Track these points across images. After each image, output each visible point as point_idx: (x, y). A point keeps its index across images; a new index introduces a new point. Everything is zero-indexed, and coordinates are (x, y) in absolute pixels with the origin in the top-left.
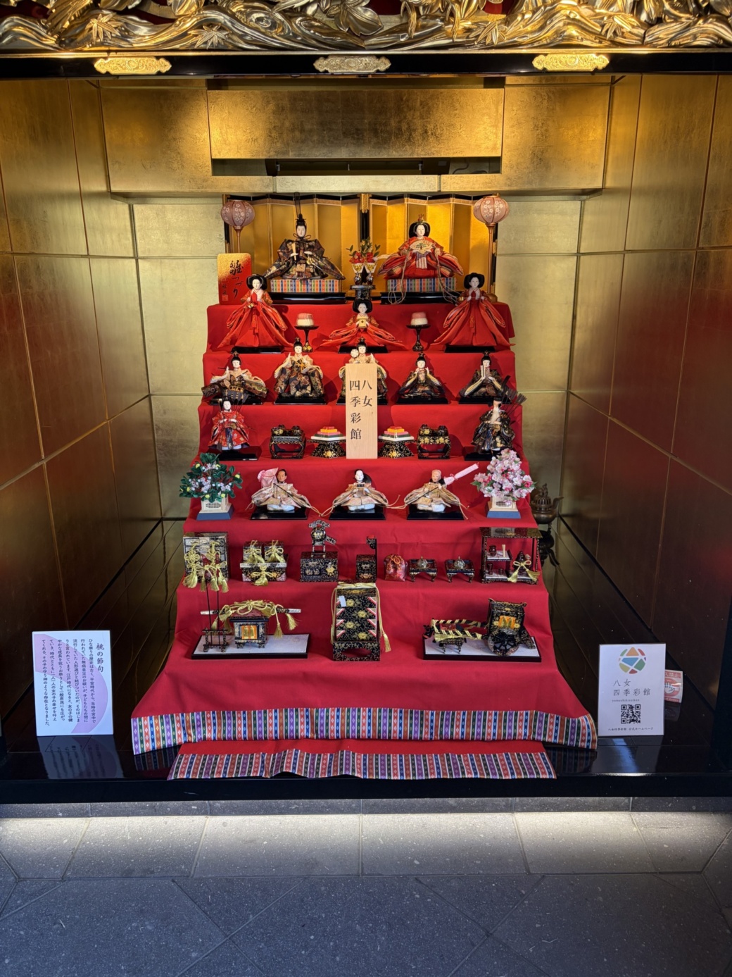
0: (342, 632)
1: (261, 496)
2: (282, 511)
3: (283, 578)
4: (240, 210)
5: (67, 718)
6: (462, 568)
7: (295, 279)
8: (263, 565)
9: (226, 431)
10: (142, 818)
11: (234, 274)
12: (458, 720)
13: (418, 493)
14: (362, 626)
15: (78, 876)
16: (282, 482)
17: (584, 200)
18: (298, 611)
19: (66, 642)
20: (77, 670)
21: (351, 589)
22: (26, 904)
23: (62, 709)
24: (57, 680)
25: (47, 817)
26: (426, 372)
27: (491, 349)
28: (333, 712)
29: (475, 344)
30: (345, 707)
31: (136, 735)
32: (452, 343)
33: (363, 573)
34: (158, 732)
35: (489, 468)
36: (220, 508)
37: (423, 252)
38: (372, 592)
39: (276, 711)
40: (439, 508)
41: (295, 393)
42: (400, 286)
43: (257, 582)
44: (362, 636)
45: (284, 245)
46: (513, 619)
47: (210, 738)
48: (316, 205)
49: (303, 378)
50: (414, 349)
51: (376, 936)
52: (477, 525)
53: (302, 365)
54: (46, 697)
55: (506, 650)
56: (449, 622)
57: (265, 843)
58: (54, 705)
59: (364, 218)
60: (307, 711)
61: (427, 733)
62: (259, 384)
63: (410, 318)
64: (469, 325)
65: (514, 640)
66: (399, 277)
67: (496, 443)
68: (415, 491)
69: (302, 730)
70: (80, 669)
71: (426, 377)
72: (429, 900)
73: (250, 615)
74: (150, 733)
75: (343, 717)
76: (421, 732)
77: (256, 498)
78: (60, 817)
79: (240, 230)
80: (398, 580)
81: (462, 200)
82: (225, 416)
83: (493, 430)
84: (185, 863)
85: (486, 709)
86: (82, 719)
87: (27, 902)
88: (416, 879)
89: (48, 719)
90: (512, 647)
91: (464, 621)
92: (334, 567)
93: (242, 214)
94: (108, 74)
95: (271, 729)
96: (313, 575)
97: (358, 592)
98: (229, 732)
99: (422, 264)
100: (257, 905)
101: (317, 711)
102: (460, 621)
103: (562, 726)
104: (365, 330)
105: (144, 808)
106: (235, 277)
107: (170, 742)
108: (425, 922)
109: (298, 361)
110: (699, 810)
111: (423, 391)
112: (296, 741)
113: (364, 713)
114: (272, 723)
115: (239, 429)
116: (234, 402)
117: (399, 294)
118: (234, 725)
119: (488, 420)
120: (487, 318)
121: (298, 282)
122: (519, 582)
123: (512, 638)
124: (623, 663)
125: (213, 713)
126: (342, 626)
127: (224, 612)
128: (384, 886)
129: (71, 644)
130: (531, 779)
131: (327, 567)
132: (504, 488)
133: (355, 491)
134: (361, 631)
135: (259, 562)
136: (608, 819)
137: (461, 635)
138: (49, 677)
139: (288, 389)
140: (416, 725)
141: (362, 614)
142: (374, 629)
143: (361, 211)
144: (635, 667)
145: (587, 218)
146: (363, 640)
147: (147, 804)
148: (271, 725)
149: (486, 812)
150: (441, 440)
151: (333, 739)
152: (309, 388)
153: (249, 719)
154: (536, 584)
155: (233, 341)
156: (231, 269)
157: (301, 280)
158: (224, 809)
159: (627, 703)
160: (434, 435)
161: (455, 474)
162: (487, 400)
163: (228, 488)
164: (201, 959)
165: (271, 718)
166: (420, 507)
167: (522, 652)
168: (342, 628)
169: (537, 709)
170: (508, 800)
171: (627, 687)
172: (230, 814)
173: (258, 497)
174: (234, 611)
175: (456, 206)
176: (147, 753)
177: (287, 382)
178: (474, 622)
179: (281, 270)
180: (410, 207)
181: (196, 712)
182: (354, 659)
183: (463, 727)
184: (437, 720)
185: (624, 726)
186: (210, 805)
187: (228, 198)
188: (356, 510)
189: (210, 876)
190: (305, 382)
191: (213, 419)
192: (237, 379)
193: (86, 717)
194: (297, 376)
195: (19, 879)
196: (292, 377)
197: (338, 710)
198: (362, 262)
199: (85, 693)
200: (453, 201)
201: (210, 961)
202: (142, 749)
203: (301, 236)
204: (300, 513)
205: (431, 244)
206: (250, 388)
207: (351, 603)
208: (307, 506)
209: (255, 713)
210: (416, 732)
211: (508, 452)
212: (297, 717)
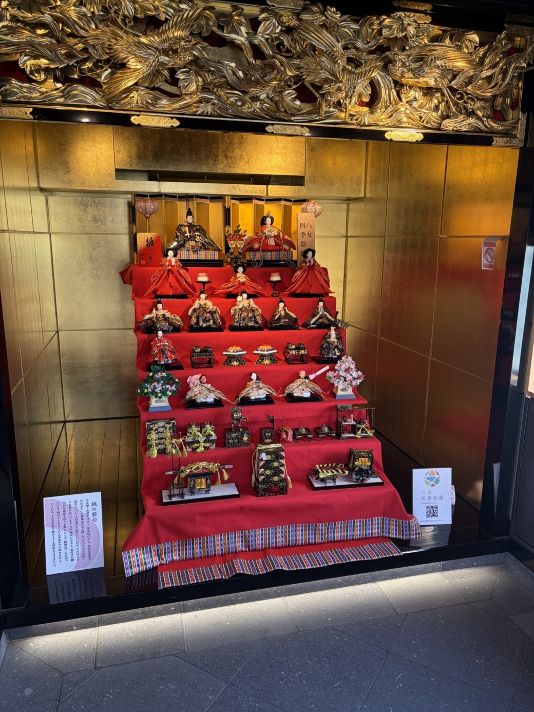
0: (263, 477)
1: (193, 393)
2: (206, 402)
3: (213, 447)
4: (151, 205)
5: (69, 559)
6: (327, 431)
7: (189, 251)
8: (202, 439)
9: (162, 351)
10: (136, 621)
11: (149, 247)
12: (338, 528)
13: (294, 386)
14: (276, 472)
15: (107, 665)
16: (204, 383)
17: (349, 204)
18: (231, 466)
19: (69, 503)
20: (77, 523)
21: (267, 449)
22: (76, 689)
23: (66, 553)
24: (62, 532)
25: (65, 632)
26: (285, 310)
27: (322, 295)
28: (259, 532)
29: (311, 292)
30: (267, 527)
31: (126, 563)
32: (297, 292)
33: (266, 439)
34: (141, 560)
35: (336, 367)
36: (164, 403)
37: (273, 234)
38: (281, 450)
39: (221, 535)
40: (307, 395)
41: (202, 325)
42: (258, 256)
43: (197, 450)
44: (276, 479)
45: (179, 228)
46: (367, 459)
47: (177, 560)
48: (195, 202)
49: (208, 315)
50: (272, 295)
51: (322, 665)
52: (333, 404)
53: (207, 307)
54: (54, 545)
55: (364, 480)
56: (325, 465)
57: (228, 623)
58: (60, 550)
59: (227, 212)
60: (242, 533)
61: (319, 539)
62: (177, 319)
63: (270, 276)
64: (308, 280)
65: (368, 473)
66: (258, 250)
67: (335, 352)
68: (291, 385)
69: (239, 547)
70: (79, 521)
71: (286, 313)
72: (346, 639)
73: (201, 472)
74: (136, 561)
75: (265, 534)
76: (315, 538)
77: (190, 395)
78: (74, 630)
79: (149, 217)
80: (289, 442)
81: (287, 202)
82: (161, 341)
83: (333, 345)
84: (179, 644)
85: (354, 519)
86: (81, 559)
87: (76, 687)
88: (333, 629)
89: (55, 561)
90: (367, 477)
91: (334, 464)
92: (248, 437)
93: (153, 207)
94: (139, 125)
95: (218, 548)
96: (234, 443)
97: (272, 450)
98: (190, 554)
99: (272, 242)
100: (239, 661)
101: (249, 532)
102: (332, 464)
103: (399, 526)
104: (243, 284)
105: (137, 614)
106: (150, 248)
107: (150, 566)
108: (348, 652)
109: (205, 304)
110: (478, 566)
111: (284, 322)
112: (236, 554)
113: (279, 529)
114: (218, 544)
115: (170, 349)
116: (164, 331)
117: (258, 261)
118: (193, 549)
119: (328, 338)
120: (319, 277)
121: (191, 253)
122: (362, 437)
123: (366, 472)
124: (427, 480)
125: (179, 542)
126: (263, 473)
127: (182, 472)
128: (315, 636)
129: (73, 505)
130: (389, 557)
131: (243, 437)
132: (347, 380)
133: (254, 386)
134: (275, 476)
135: (199, 436)
136: (431, 577)
137: (335, 473)
138: (56, 530)
139: (198, 322)
140: (312, 534)
141: (276, 464)
142: (283, 473)
143: (225, 207)
144: (434, 482)
145: (351, 214)
146: (276, 481)
147: (139, 610)
148: (218, 545)
149: (360, 584)
150: (302, 352)
151: (259, 550)
152: (212, 321)
153: (204, 543)
154: (371, 438)
155: (155, 292)
156: (146, 243)
157: (193, 251)
158: (193, 607)
159: (430, 505)
160: (297, 349)
161: (316, 372)
162: (328, 327)
163: (174, 388)
164: (216, 699)
165: (218, 540)
166: (295, 395)
167: (372, 480)
168: (263, 475)
169: (384, 516)
170: (372, 574)
171: (429, 495)
172: (197, 610)
173: (191, 394)
174: (190, 470)
175: (285, 206)
176: (135, 575)
177: (198, 318)
178: (340, 465)
179: (180, 245)
180: (257, 206)
181: (167, 542)
182: (271, 494)
183: (341, 532)
184: (325, 529)
185: (428, 519)
186: (184, 605)
187: (135, 196)
188: (255, 399)
189: (200, 649)
190: (209, 317)
191: (152, 343)
192: (161, 317)
193: (84, 556)
194: (204, 313)
195: (62, 675)
196: (201, 314)
197: (262, 530)
198: (235, 240)
199: (83, 539)
200: (283, 203)
201: (223, 699)
202: (132, 572)
203: (190, 222)
204: (218, 403)
205: (277, 230)
206: (172, 322)
207: (269, 457)
208: (223, 398)
209: (207, 538)
210: (312, 539)
211: (347, 357)
212: (235, 538)
